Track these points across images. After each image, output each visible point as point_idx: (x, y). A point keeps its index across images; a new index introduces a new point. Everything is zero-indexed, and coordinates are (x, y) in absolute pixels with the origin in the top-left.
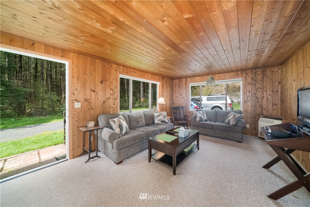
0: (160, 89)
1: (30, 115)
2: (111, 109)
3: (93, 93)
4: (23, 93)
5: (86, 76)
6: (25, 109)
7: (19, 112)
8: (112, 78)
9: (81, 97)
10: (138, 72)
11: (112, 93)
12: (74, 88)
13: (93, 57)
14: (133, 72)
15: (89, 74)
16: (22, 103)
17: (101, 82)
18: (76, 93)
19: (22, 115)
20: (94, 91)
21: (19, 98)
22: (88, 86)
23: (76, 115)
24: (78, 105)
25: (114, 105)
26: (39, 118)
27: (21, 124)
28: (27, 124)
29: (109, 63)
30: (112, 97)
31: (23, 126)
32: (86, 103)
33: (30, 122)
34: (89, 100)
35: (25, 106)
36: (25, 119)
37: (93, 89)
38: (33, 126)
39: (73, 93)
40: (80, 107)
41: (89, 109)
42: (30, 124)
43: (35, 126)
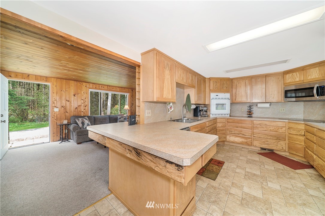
0: (130, 98)
1: (32, 121)
2: (82, 113)
3: (68, 103)
4: (26, 101)
5: (62, 92)
6: (27, 115)
7: (22, 118)
8: (82, 92)
9: (59, 105)
10: (106, 86)
11: (83, 102)
12: (54, 99)
13: (68, 79)
14: (102, 87)
15: (64, 90)
16: (25, 109)
17: (74, 95)
18: (55, 103)
19: (25, 121)
20: (69, 101)
21: (22, 105)
22: (64, 98)
23: (55, 116)
24: (56, 110)
25: (85, 110)
26: (40, 124)
27: (24, 128)
28: (29, 128)
29: (80, 82)
30: (83, 105)
31: (26, 129)
32: (63, 108)
33: (32, 126)
34: (65, 107)
35: (27, 113)
36: (28, 123)
37: (68, 99)
38: (34, 129)
39: (53, 103)
40: (58, 111)
41: (65, 112)
42: (32, 128)
43: (36, 129)
